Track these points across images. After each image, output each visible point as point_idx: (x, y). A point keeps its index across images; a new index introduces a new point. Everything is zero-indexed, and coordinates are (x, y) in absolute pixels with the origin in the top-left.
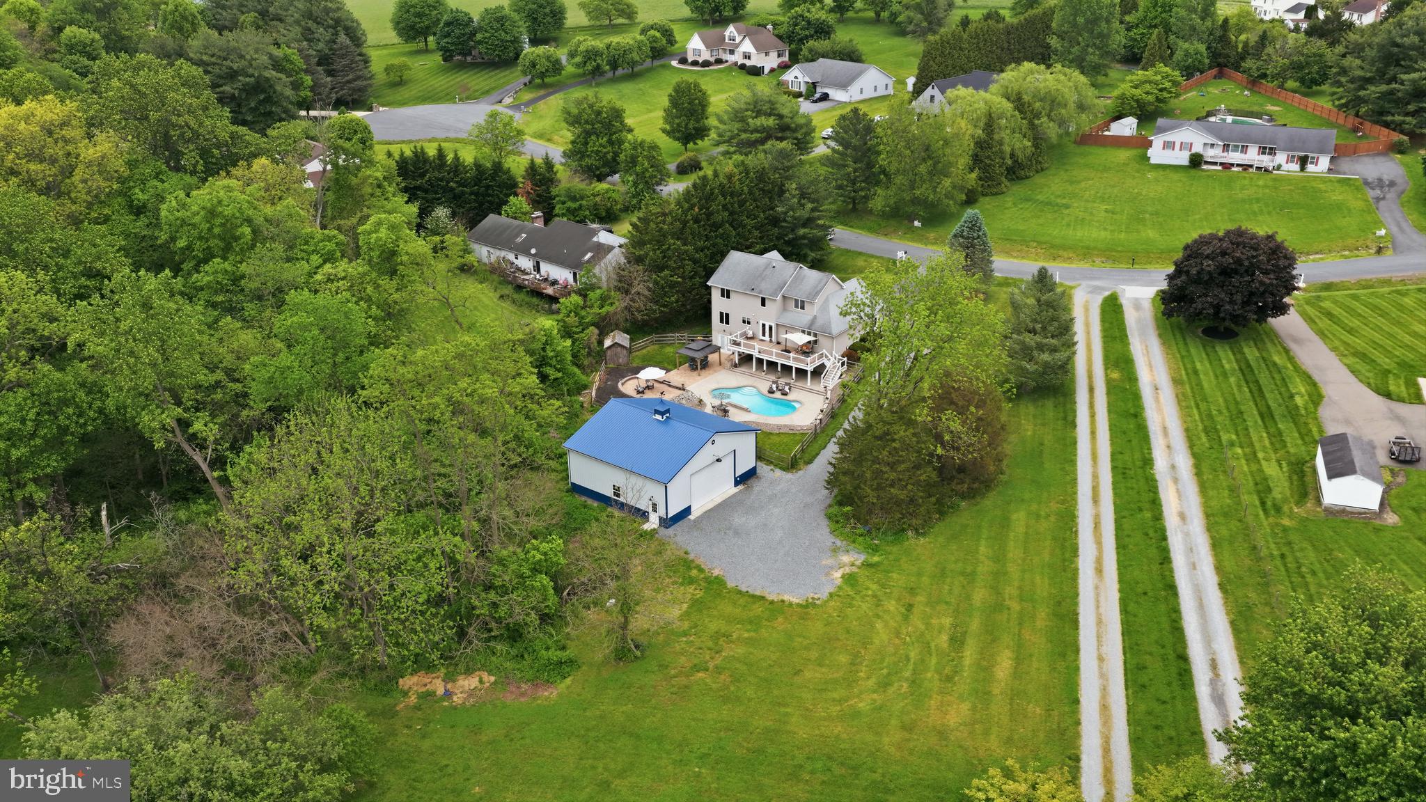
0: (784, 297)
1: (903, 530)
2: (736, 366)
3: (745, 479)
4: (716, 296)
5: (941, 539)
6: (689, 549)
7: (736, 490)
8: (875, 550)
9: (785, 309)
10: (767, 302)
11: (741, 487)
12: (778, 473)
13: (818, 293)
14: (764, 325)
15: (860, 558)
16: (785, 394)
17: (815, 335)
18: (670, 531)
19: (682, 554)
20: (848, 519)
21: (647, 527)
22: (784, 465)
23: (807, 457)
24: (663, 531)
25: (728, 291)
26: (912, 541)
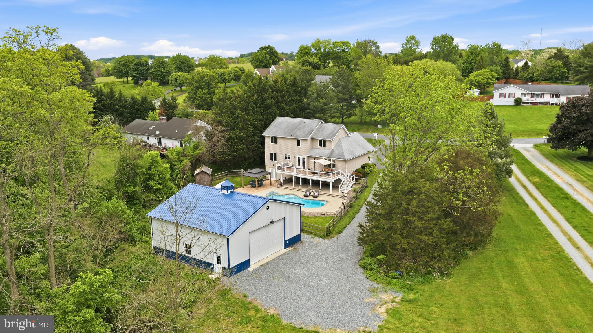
0: (312, 139)
1: (429, 273)
2: (281, 184)
3: (292, 242)
4: (267, 141)
5: (463, 279)
6: (247, 293)
7: (286, 250)
8: (410, 289)
9: (312, 148)
10: (301, 143)
11: (289, 249)
12: (317, 240)
13: (334, 135)
14: (299, 158)
15: (400, 296)
16: (316, 197)
17: (334, 161)
18: (233, 279)
19: (242, 298)
20: (381, 266)
21: (212, 276)
22: (322, 234)
23: (337, 229)
24: (226, 280)
25: (276, 139)
26: (439, 281)
